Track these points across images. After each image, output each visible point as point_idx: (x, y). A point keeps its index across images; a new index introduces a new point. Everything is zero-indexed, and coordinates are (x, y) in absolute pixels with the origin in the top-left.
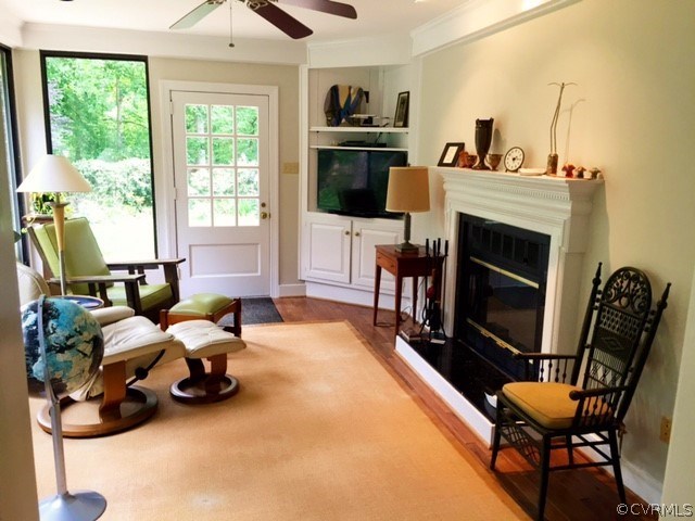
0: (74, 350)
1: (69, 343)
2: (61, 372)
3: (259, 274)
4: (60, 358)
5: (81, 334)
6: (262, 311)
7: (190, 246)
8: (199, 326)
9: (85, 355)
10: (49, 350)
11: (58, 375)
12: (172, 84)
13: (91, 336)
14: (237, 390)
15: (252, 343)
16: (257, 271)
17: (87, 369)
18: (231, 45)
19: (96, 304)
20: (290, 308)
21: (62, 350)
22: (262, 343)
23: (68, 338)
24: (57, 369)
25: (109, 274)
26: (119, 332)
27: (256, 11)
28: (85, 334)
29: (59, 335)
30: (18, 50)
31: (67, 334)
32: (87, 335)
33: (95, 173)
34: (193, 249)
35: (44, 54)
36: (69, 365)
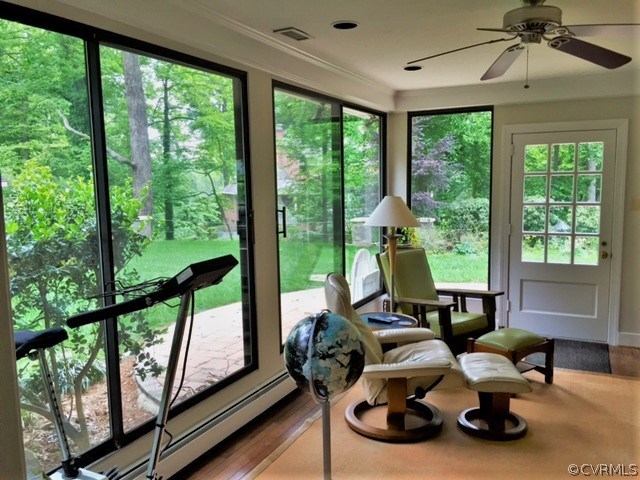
0: (333, 360)
1: (330, 352)
2: (322, 376)
3: (595, 317)
4: (322, 363)
5: (341, 346)
6: (592, 357)
7: (522, 281)
8: (491, 360)
9: (342, 365)
10: (314, 356)
11: (320, 377)
12: (512, 128)
13: (350, 350)
14: (523, 434)
15: (562, 389)
16: (592, 314)
17: (344, 377)
18: (527, 87)
19: (410, 324)
20: (627, 360)
21: (324, 357)
22: (574, 391)
23: (330, 348)
24: (319, 373)
25: (437, 299)
26: (420, 351)
27: (559, 49)
28: (345, 347)
29: (323, 345)
30: (392, 114)
31: (330, 344)
32: (346, 349)
33: (478, 209)
34: (525, 284)
35: (411, 115)
36: (328, 370)
